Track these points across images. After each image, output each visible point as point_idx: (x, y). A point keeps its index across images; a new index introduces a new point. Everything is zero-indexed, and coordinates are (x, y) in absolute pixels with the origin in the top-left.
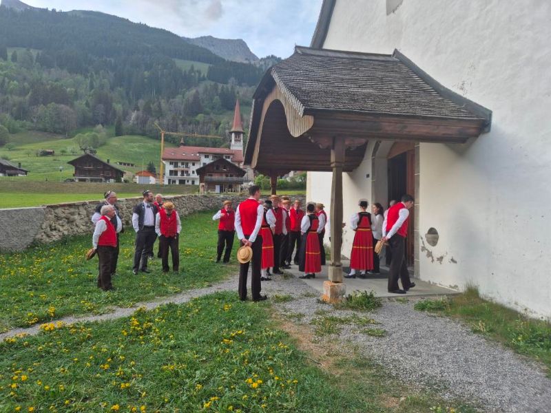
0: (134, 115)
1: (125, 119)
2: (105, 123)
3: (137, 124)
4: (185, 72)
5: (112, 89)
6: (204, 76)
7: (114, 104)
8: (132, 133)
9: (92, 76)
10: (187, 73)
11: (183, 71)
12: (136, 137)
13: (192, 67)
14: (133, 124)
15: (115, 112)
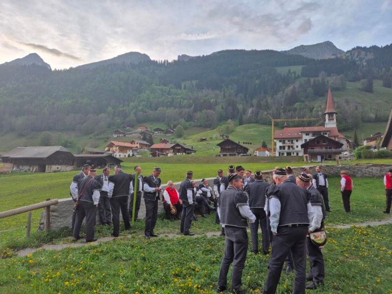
0: (250, 110)
1: (244, 114)
2: (233, 118)
3: (253, 116)
6: (298, 75)
7: (238, 105)
10: (286, 75)
11: (283, 74)
12: (251, 125)
14: (250, 116)
15: (238, 110)
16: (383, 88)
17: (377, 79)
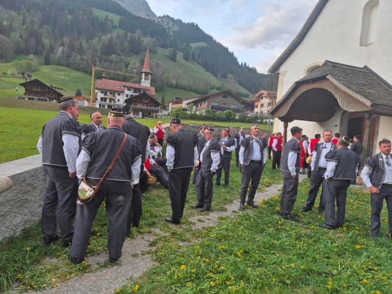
0: (60, 49)
1: (51, 52)
2: (36, 53)
3: (63, 57)
4: (101, 19)
5: (41, 26)
6: (116, 25)
7: (43, 39)
8: (59, 64)
9: (24, 14)
10: (103, 21)
11: (100, 18)
12: (61, 67)
13: (107, 17)
14: (60, 56)
15: (43, 45)
16: (183, 60)
17: (179, 50)
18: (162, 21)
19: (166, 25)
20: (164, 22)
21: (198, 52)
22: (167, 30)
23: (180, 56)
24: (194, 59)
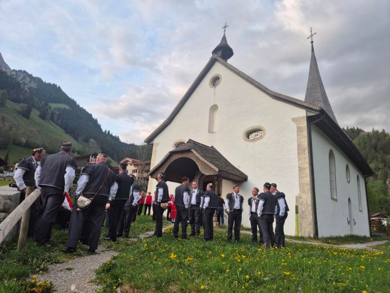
16: (39, 118)
17: (36, 108)
18: (16, 75)
19: (21, 80)
20: (19, 76)
21: (58, 113)
22: (22, 85)
23: (35, 114)
24: (52, 119)
